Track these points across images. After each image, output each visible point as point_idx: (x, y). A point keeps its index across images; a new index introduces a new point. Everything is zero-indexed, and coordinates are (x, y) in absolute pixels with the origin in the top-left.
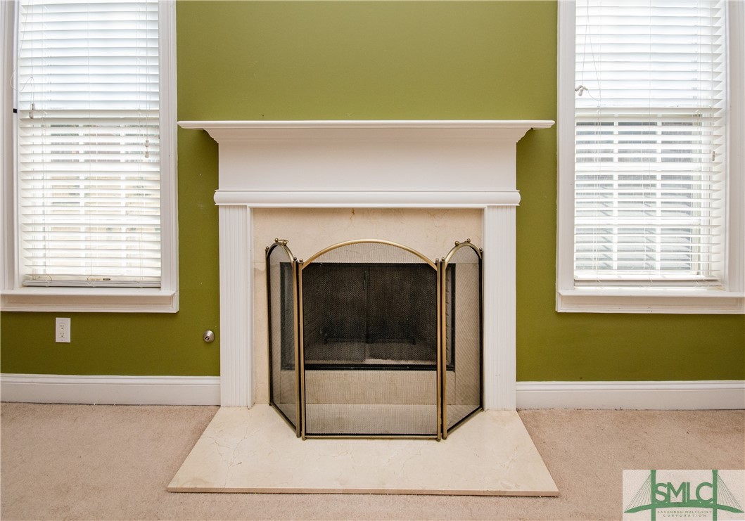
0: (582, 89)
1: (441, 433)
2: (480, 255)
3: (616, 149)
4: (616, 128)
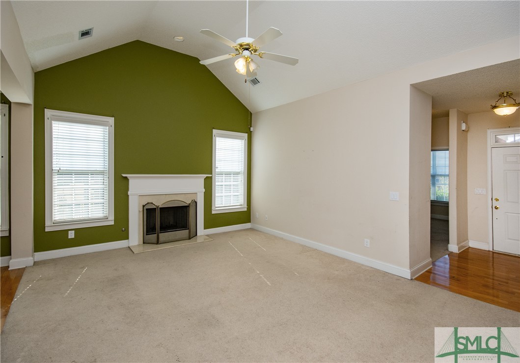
0: (217, 167)
1: (190, 238)
2: (196, 203)
3: (224, 179)
4: (224, 176)
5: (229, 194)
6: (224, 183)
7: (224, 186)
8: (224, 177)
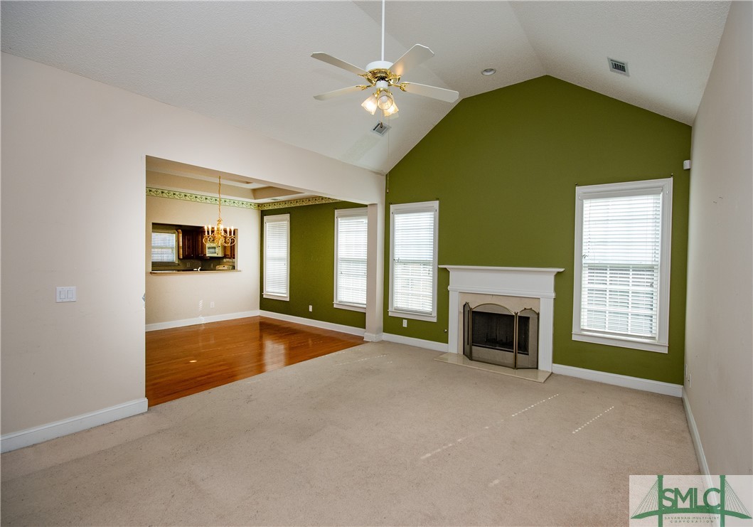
0: (585, 256)
2: (538, 314)
3: (608, 279)
4: (608, 272)
5: (624, 310)
6: (609, 287)
7: (608, 293)
8: (608, 276)
